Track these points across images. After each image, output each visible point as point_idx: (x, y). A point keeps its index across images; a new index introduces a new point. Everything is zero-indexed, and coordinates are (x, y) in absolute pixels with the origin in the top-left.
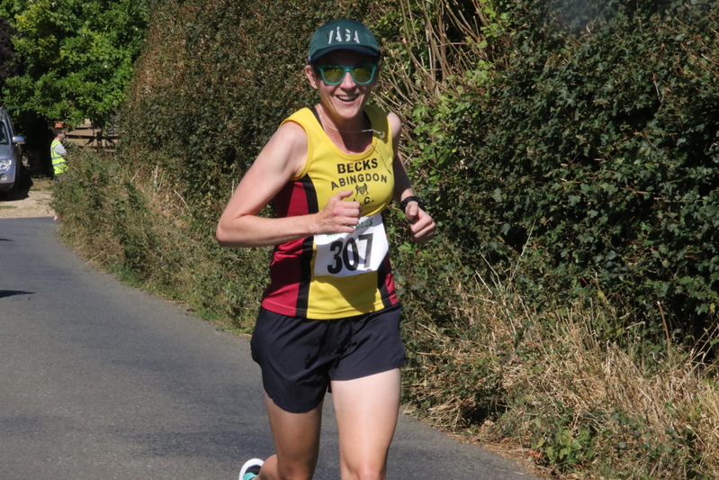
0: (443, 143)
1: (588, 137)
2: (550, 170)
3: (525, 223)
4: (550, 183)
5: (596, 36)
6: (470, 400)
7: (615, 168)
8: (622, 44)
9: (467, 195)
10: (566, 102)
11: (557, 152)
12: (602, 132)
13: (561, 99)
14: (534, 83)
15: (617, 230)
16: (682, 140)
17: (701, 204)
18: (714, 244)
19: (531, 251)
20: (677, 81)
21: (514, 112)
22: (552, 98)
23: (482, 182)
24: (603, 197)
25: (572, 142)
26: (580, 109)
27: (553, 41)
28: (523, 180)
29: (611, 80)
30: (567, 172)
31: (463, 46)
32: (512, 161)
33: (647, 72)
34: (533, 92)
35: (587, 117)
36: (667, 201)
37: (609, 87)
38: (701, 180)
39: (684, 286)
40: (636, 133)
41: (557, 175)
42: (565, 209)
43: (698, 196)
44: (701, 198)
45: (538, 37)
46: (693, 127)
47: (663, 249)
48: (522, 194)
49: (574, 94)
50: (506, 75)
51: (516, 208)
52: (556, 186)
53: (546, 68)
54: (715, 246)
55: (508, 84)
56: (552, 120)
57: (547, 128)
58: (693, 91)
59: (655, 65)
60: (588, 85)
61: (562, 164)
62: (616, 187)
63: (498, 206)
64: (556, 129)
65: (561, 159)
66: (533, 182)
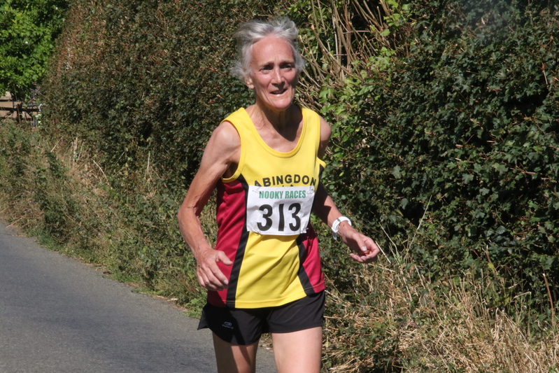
0: (347, 123)
1: (481, 121)
2: (445, 150)
3: (422, 198)
4: (445, 162)
5: (490, 27)
6: (369, 361)
7: (506, 150)
8: (514, 35)
9: (369, 171)
10: (462, 88)
11: (453, 133)
12: (494, 116)
13: (457, 85)
14: (432, 69)
15: (506, 207)
19: (428, 226)
21: (413, 96)
22: (449, 84)
23: (383, 160)
24: (494, 175)
25: (466, 125)
26: (475, 95)
27: (450, 32)
28: (421, 158)
29: (504, 68)
30: (461, 152)
31: (368, 34)
32: (411, 141)
33: (537, 62)
34: (431, 78)
35: (481, 102)
36: (553, 181)
37: (502, 75)
40: (526, 118)
41: (452, 155)
42: (459, 187)
45: (437, 27)
47: (548, 225)
48: (420, 171)
49: (469, 81)
50: (407, 62)
51: (413, 185)
52: (451, 165)
53: (444, 56)
55: (408, 69)
56: (449, 104)
57: (444, 112)
59: (545, 56)
60: (483, 73)
61: (457, 145)
62: (506, 167)
63: (397, 182)
64: (452, 113)
65: (456, 141)
66: (430, 160)
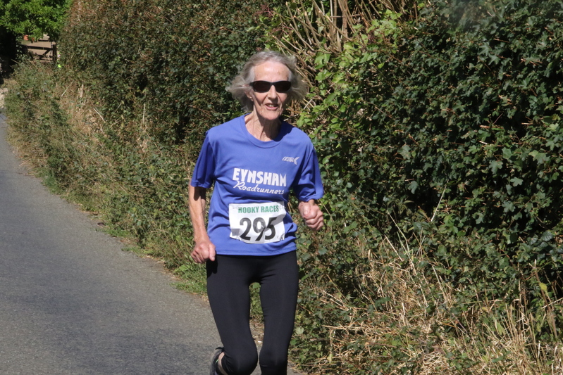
1: (514, 99)
2: (466, 131)
3: (436, 184)
4: (466, 145)
10: (489, 59)
11: (476, 111)
13: (483, 56)
14: (448, 36)
19: (444, 217)
22: (472, 54)
23: (388, 135)
25: (494, 103)
26: (505, 68)
28: (436, 139)
30: (487, 135)
32: (423, 117)
34: (448, 46)
35: (514, 76)
37: (543, 44)
41: (475, 137)
42: (484, 175)
48: (434, 153)
49: (498, 51)
50: (417, 27)
51: (425, 167)
52: (474, 149)
55: (419, 36)
61: (482, 126)
62: (547, 156)
63: (404, 162)
64: (477, 88)
65: (481, 121)
66: (446, 141)
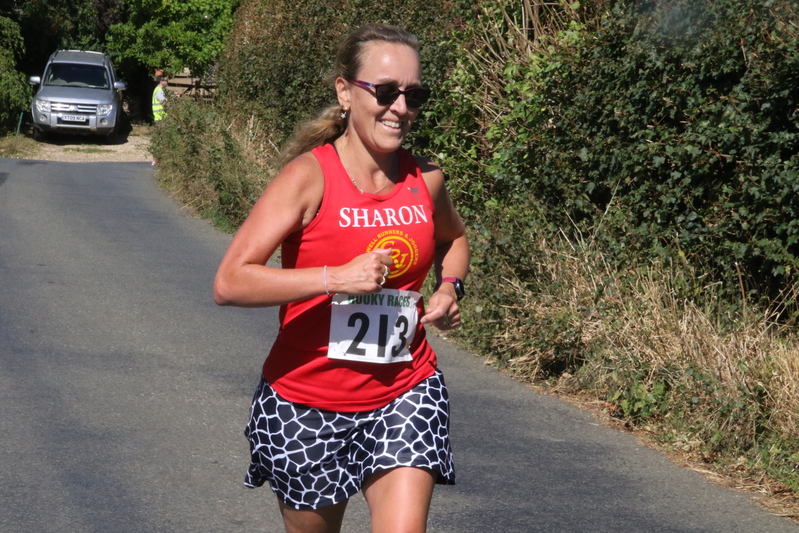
0: (533, 102)
1: (675, 100)
2: (636, 131)
3: (610, 182)
4: (635, 144)
6: (550, 353)
7: (700, 131)
8: (712, 8)
9: (554, 153)
10: (654, 65)
11: (644, 113)
12: (688, 95)
13: (650, 61)
14: (624, 44)
15: (699, 192)
16: (766, 105)
17: (782, 168)
18: (793, 208)
19: (615, 211)
20: (764, 47)
21: (603, 73)
22: (641, 61)
23: (570, 141)
24: (687, 159)
25: (659, 105)
26: (669, 72)
27: (644, 4)
28: (609, 140)
29: (700, 44)
30: (653, 134)
31: (556, 7)
32: (599, 121)
33: (735, 37)
34: (623, 54)
35: (675, 80)
36: (749, 164)
37: (698, 50)
38: (783, 144)
39: (762, 248)
40: (722, 97)
41: (643, 137)
42: (649, 170)
43: (780, 161)
44: (782, 163)
46: (778, 92)
47: (743, 211)
48: (608, 153)
49: (663, 57)
51: (601, 168)
52: (642, 147)
53: (637, 30)
54: (794, 209)
55: (599, 45)
58: (779, 56)
59: (744, 30)
60: (677, 48)
61: (648, 126)
62: (700, 149)
63: (583, 165)
64: (644, 91)
65: (648, 120)
66: (619, 142)
